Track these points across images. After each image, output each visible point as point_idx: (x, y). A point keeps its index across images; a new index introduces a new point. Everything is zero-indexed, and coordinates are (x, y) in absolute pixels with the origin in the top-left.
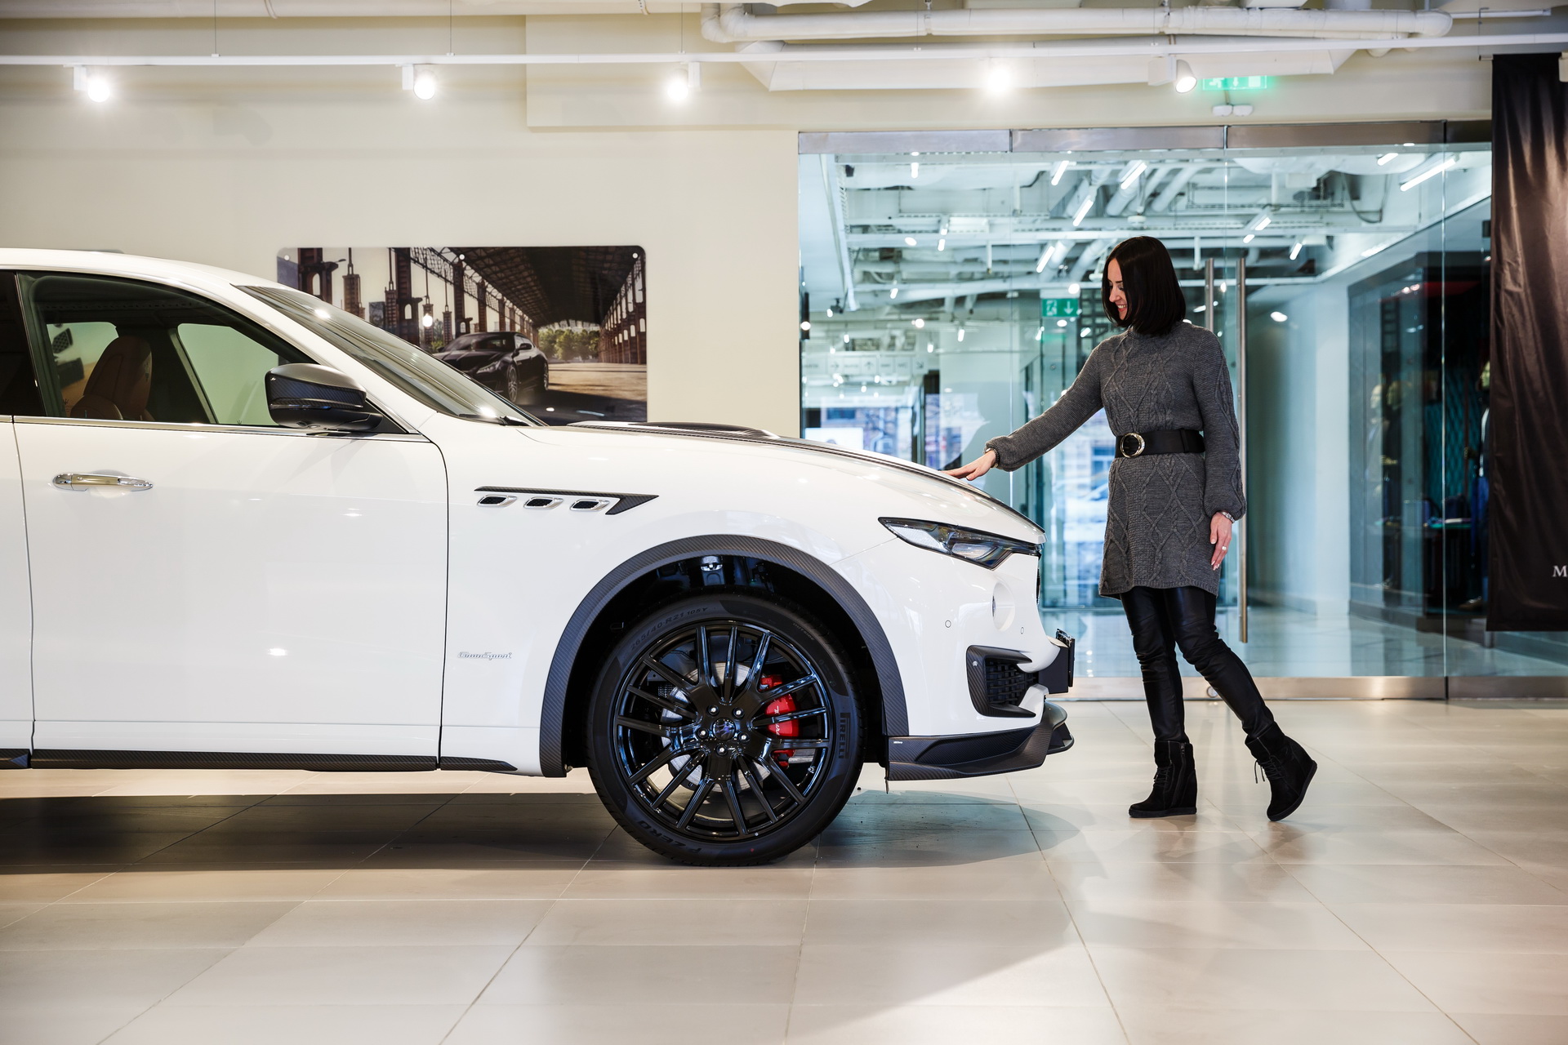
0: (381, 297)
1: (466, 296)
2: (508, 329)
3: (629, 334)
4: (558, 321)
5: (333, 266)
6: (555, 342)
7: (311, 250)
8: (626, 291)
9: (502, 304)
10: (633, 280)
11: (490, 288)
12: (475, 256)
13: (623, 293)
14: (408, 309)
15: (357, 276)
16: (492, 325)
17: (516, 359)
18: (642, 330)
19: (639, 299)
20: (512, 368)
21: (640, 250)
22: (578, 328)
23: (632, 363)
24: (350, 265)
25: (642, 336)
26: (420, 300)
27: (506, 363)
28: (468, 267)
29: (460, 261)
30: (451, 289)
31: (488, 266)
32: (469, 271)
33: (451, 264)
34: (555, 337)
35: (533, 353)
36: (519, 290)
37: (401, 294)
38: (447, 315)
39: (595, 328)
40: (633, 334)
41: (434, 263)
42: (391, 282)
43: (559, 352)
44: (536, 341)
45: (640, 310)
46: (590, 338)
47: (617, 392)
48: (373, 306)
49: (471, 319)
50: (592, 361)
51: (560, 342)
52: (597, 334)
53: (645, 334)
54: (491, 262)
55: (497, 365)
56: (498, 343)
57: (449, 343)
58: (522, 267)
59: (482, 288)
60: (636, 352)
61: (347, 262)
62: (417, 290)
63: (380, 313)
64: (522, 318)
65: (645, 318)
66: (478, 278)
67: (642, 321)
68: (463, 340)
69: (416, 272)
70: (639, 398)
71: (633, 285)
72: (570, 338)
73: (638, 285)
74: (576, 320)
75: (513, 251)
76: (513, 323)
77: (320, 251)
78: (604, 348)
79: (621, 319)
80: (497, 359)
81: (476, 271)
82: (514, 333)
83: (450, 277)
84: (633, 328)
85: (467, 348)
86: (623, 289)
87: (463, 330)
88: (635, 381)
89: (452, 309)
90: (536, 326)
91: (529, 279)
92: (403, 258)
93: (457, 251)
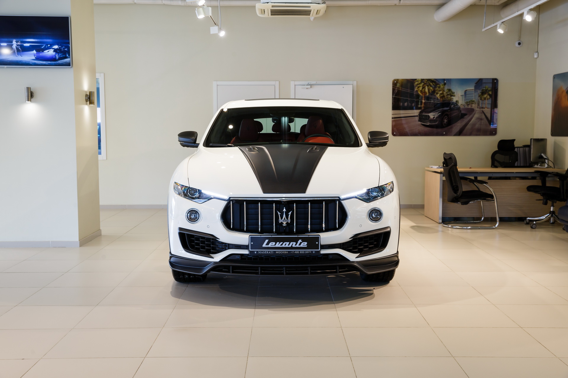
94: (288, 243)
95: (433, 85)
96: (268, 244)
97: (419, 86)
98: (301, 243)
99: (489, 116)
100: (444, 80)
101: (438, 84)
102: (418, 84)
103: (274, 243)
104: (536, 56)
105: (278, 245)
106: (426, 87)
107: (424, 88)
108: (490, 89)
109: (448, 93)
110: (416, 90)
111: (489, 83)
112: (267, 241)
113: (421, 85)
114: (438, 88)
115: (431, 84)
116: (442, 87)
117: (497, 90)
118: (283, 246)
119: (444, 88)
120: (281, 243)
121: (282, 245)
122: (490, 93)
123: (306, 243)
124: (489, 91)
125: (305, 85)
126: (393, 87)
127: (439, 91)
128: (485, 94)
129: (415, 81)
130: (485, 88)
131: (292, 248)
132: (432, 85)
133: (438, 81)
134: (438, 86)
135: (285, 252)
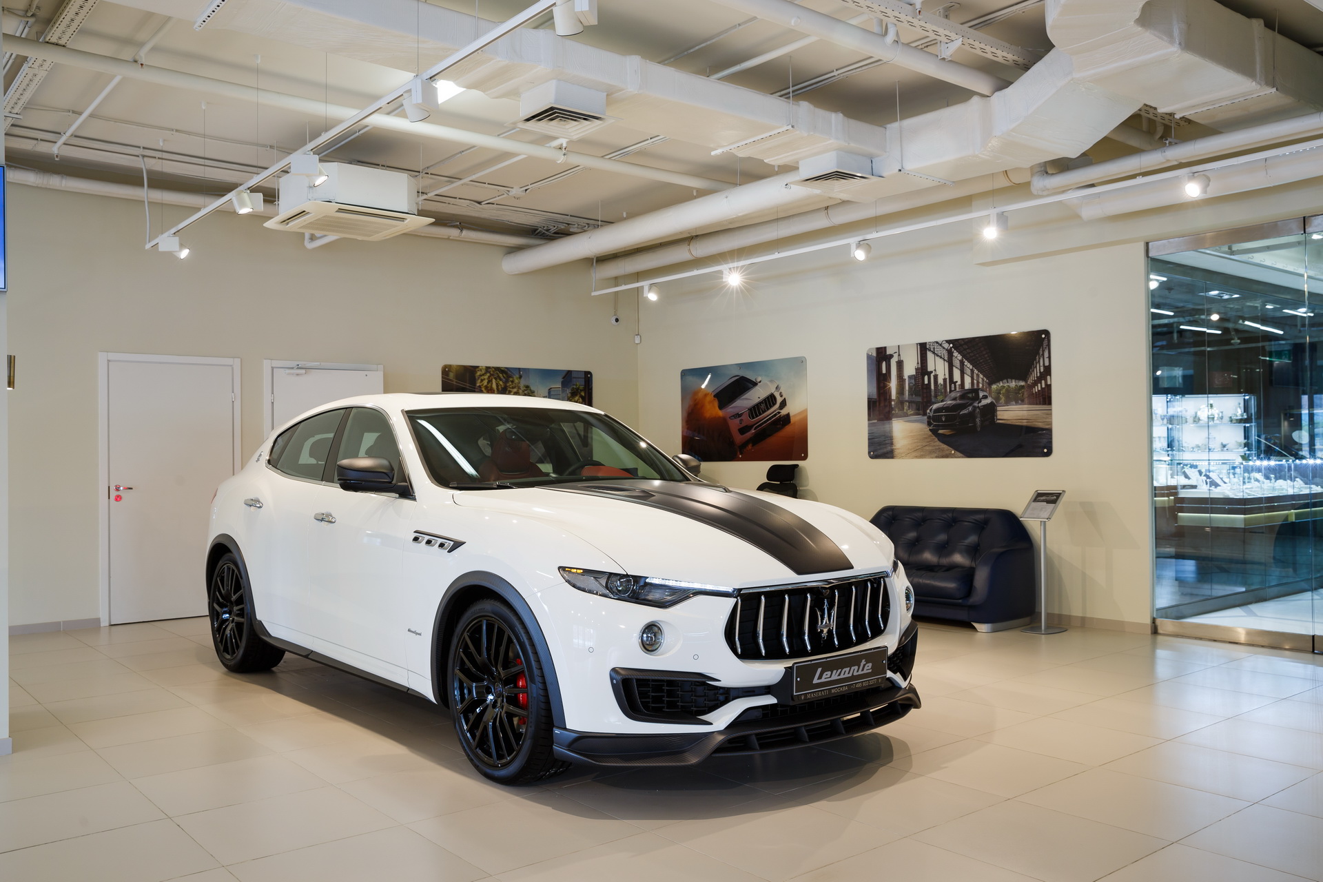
0: (913, 372)
1: (954, 368)
2: (975, 387)
3: (1041, 386)
4: (1002, 380)
5: (891, 356)
6: (1000, 393)
7: (882, 348)
8: (1039, 359)
9: (972, 371)
10: (1043, 351)
11: (966, 363)
12: (958, 344)
13: (1037, 360)
14: (926, 377)
15: (902, 361)
16: (967, 386)
17: (980, 405)
18: (1049, 383)
19: (1047, 364)
20: (978, 410)
21: (1047, 333)
22: (1013, 384)
23: (1043, 404)
24: (899, 355)
25: (1049, 387)
26: (932, 372)
27: (975, 407)
28: (955, 351)
29: (951, 348)
30: (947, 364)
31: (965, 350)
32: (956, 354)
33: (947, 350)
34: (1000, 390)
35: (988, 401)
36: (981, 363)
37: (923, 370)
38: (945, 380)
39: (1022, 383)
40: (1043, 386)
41: (939, 350)
42: (918, 363)
43: (1002, 401)
44: (990, 394)
45: (1048, 371)
46: (1019, 390)
47: (1034, 423)
48: (910, 377)
49: (957, 382)
50: (1021, 404)
51: (1003, 393)
52: (1022, 387)
53: (1050, 385)
54: (967, 347)
55: (970, 408)
56: (970, 395)
57: (946, 396)
58: (982, 349)
59: (962, 363)
60: (1045, 398)
61: (897, 354)
62: (930, 368)
63: (913, 381)
64: (983, 380)
65: (1050, 376)
66: (960, 357)
67: (1048, 377)
68: (953, 395)
69: (930, 356)
70: (1047, 427)
71: (1043, 355)
72: (1008, 390)
73: (1046, 354)
74: (1012, 378)
75: (977, 339)
76: (978, 383)
77: (885, 348)
78: (1027, 396)
79: (1037, 377)
80: (970, 405)
81: (959, 353)
82: (979, 389)
83: (946, 358)
84: (1043, 382)
85: (955, 399)
86: (1037, 358)
87: (953, 389)
88: (1045, 416)
89: (947, 376)
90: (990, 384)
91: (986, 356)
92: (923, 348)
93: (949, 342)
94: (847, 669)
95: (504, 377)
96: (820, 677)
97: (482, 378)
98: (864, 665)
99: (582, 433)
100: (519, 369)
101: (510, 377)
102: (481, 376)
103: (829, 673)
104: (637, 340)
105: (835, 677)
106: (494, 380)
107: (490, 381)
108: (582, 387)
109: (526, 392)
110: (478, 385)
111: (580, 378)
112: (820, 670)
113: (486, 377)
114: (510, 383)
115: (501, 375)
116: (516, 381)
117: (591, 389)
118: (842, 676)
119: (519, 383)
120: (839, 670)
121: (839, 675)
122: (583, 394)
123: (870, 665)
124: (581, 391)
125: (293, 368)
126: (442, 377)
127: (513, 388)
128: (576, 395)
129: (477, 370)
130: (576, 385)
131: (853, 678)
132: (502, 378)
133: (510, 371)
134: (511, 379)
135: (844, 689)
